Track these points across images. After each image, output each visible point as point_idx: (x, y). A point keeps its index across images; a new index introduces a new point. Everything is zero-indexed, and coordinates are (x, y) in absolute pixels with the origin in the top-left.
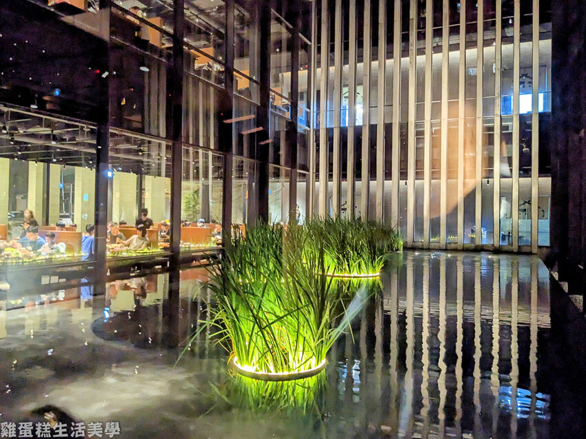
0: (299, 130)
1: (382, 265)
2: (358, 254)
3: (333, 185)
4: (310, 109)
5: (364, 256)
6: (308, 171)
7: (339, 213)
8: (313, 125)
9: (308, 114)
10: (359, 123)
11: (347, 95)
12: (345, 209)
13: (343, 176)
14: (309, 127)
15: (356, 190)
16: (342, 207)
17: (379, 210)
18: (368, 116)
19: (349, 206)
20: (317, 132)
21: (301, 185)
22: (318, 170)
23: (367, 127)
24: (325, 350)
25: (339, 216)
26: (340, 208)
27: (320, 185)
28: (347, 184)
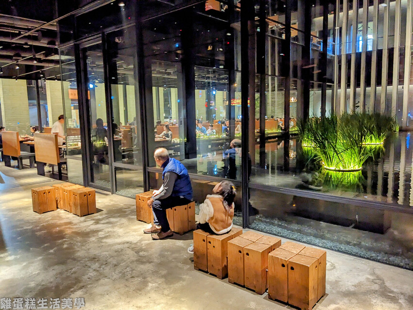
0: (328, 57)
1: (384, 138)
2: (370, 132)
3: (351, 91)
4: (335, 42)
5: (374, 133)
6: (333, 83)
7: (354, 110)
8: (337, 53)
9: (334, 46)
10: (370, 48)
11: (361, 29)
12: (358, 107)
13: (358, 85)
14: (334, 54)
15: (367, 94)
16: (356, 105)
17: (383, 106)
18: (376, 43)
19: (361, 104)
20: (340, 57)
21: (329, 92)
22: (340, 82)
23: (376, 52)
24: (362, 163)
25: (354, 111)
26: (355, 106)
27: (341, 91)
28: (360, 90)
